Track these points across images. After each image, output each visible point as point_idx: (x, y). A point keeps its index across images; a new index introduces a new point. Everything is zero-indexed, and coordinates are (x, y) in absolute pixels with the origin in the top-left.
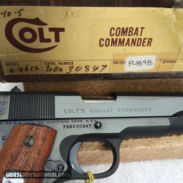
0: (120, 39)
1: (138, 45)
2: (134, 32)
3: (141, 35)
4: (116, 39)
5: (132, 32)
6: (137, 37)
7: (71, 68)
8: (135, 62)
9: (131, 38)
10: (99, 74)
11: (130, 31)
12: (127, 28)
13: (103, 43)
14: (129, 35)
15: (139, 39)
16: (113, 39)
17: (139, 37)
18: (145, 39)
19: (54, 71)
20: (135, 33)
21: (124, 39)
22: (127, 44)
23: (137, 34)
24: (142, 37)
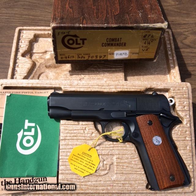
1: (119, 46)
2: (117, 40)
3: (120, 41)
4: (110, 43)
7: (89, 57)
8: (119, 54)
9: (116, 43)
10: (102, 60)
12: (114, 38)
13: (104, 45)
14: (115, 41)
15: (120, 43)
16: (108, 43)
17: (120, 42)
18: (122, 43)
19: (81, 58)
21: (113, 43)
22: (114, 45)
23: (119, 41)
24: (121, 42)
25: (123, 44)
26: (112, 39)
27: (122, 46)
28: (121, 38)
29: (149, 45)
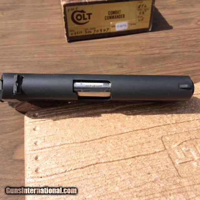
1: (120, 18)
2: (117, 12)
4: (111, 16)
8: (120, 26)
9: (116, 15)
10: (106, 33)
13: (106, 18)
17: (119, 14)
19: (88, 33)
22: (115, 18)
24: (121, 14)
25: (122, 16)
26: (113, 11)
28: (120, 11)
29: (143, 15)
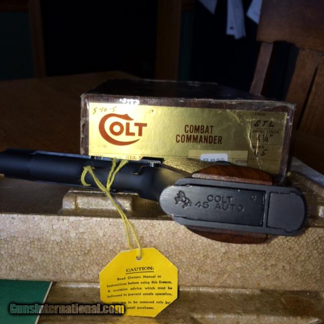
0: (194, 136)
1: (210, 143)
2: (205, 129)
3: (211, 133)
4: (191, 136)
5: (203, 129)
6: (209, 135)
9: (203, 135)
11: (202, 129)
12: (199, 126)
13: (179, 138)
14: (201, 133)
18: (215, 137)
20: (206, 131)
21: (197, 136)
22: (200, 141)
23: (208, 131)
24: (213, 135)
25: (217, 138)
26: (196, 126)
27: (214, 143)
28: (212, 127)
29: (265, 142)
